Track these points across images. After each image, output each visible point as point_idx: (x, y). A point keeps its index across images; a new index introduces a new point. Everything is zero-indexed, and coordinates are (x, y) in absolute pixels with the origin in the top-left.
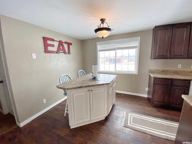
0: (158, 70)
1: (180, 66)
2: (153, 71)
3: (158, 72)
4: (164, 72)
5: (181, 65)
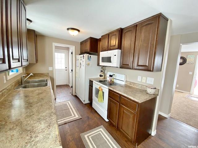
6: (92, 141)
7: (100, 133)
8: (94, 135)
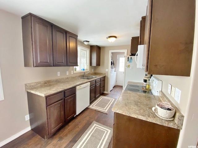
0: (39, 83)
1: (59, 74)
2: (33, 86)
3: (39, 85)
4: (46, 83)
5: (59, 72)
6: (94, 130)
7: (105, 132)
8: (100, 129)
